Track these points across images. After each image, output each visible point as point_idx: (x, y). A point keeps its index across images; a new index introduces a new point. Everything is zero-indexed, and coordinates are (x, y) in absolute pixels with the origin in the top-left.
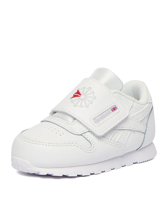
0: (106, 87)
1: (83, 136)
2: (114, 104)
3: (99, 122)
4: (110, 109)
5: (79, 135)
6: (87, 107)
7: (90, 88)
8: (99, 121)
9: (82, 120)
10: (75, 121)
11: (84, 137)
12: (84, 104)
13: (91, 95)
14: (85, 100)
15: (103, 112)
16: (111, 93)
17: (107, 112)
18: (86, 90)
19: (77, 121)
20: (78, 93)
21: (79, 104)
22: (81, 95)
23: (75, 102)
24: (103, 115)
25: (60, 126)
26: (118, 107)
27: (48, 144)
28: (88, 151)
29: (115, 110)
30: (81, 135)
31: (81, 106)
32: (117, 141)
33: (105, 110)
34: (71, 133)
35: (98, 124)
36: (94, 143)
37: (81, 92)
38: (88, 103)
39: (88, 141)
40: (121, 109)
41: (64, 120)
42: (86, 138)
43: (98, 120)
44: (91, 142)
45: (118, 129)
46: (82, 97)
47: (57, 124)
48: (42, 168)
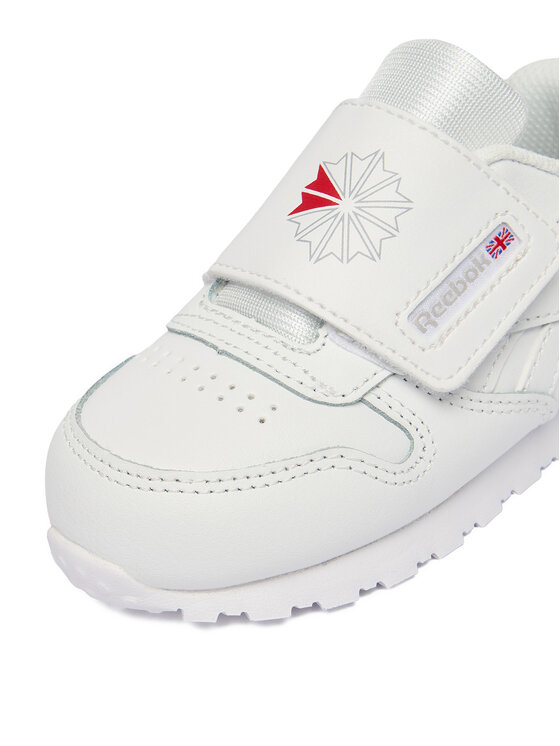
0: (451, 141)
1: (368, 404)
2: (500, 220)
3: (435, 324)
4: (483, 250)
5: (351, 404)
6: (375, 255)
7: (378, 156)
8: (436, 315)
9: (359, 329)
10: (322, 332)
11: (374, 408)
12: (356, 244)
13: (389, 193)
14: (361, 219)
15: (451, 267)
16: (480, 169)
17: (470, 263)
18: (359, 167)
19: (332, 334)
20: (323, 182)
21: (334, 246)
22: (338, 197)
23: (315, 237)
24: (451, 285)
25: (254, 369)
26: (515, 229)
27: (204, 488)
28: (399, 478)
29: (504, 248)
30: (361, 400)
31: (346, 258)
32: (519, 388)
33: (458, 260)
34: (310, 399)
35: (433, 335)
36: (423, 430)
37: (336, 178)
38: (376, 234)
39: (395, 423)
40: (529, 237)
41: (269, 331)
42: (382, 414)
43: (433, 317)
44: (408, 427)
45: (520, 331)
46: (345, 205)
47: (238, 359)
48: (189, 591)
